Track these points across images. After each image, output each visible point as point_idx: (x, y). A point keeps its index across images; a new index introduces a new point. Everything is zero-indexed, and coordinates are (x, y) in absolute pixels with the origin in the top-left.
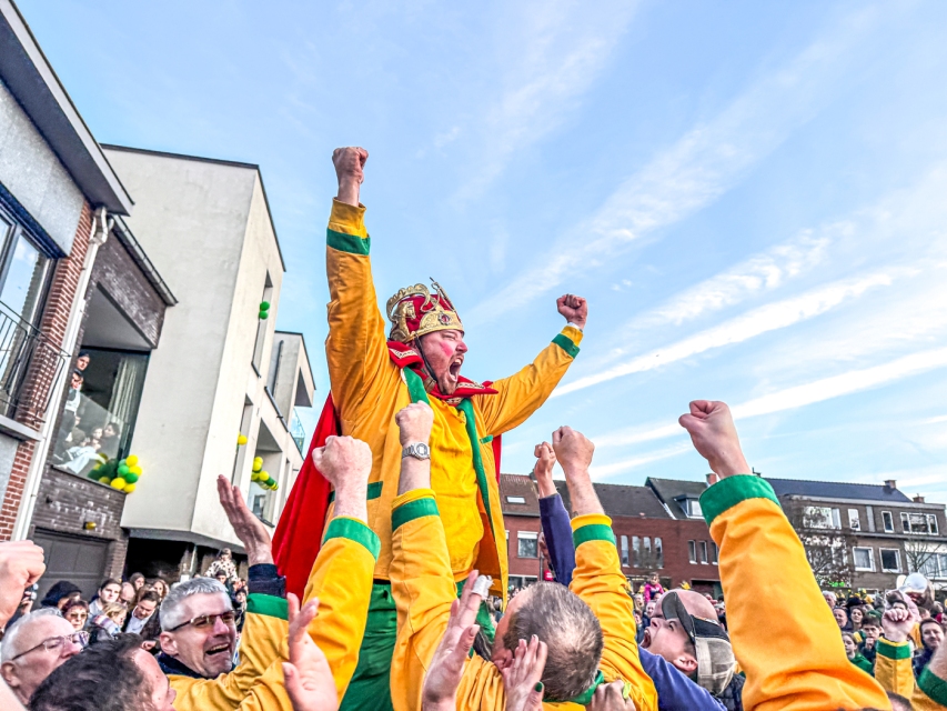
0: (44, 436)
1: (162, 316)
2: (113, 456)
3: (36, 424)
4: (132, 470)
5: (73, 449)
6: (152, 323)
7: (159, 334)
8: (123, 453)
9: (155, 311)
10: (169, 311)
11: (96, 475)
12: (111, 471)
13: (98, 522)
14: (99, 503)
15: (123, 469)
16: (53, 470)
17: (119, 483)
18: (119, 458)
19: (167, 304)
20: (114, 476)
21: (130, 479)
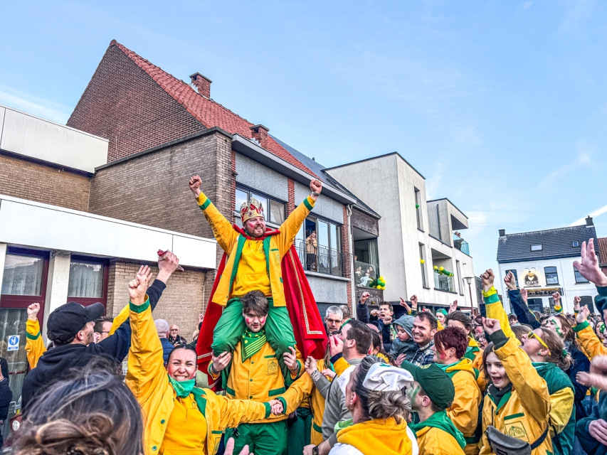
0: (352, 279)
1: (377, 224)
2: (375, 278)
3: (349, 276)
4: (382, 282)
5: (362, 278)
6: (375, 229)
7: (378, 231)
8: (378, 276)
9: (374, 224)
10: (379, 221)
11: (371, 286)
12: (375, 283)
13: (376, 301)
14: (374, 295)
15: (379, 282)
16: (357, 288)
17: (379, 287)
18: (377, 278)
19: (378, 219)
20: (377, 285)
21: (382, 285)
